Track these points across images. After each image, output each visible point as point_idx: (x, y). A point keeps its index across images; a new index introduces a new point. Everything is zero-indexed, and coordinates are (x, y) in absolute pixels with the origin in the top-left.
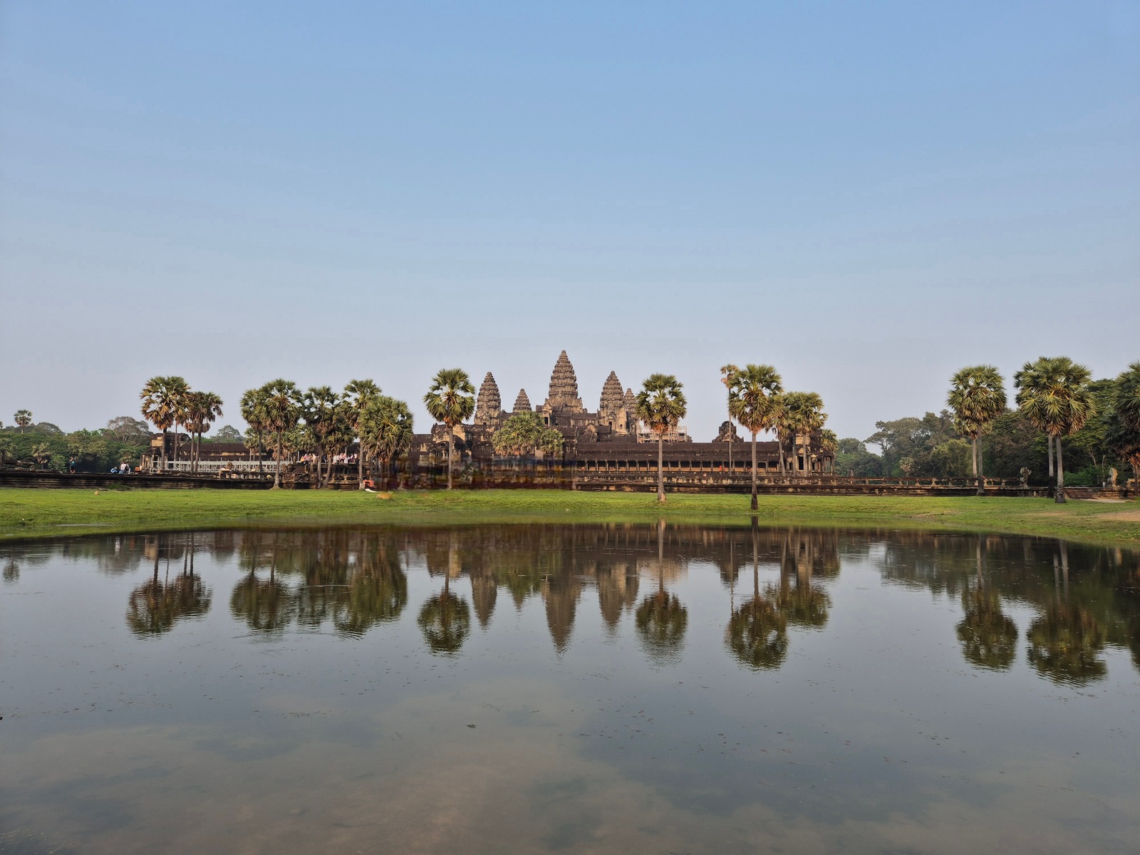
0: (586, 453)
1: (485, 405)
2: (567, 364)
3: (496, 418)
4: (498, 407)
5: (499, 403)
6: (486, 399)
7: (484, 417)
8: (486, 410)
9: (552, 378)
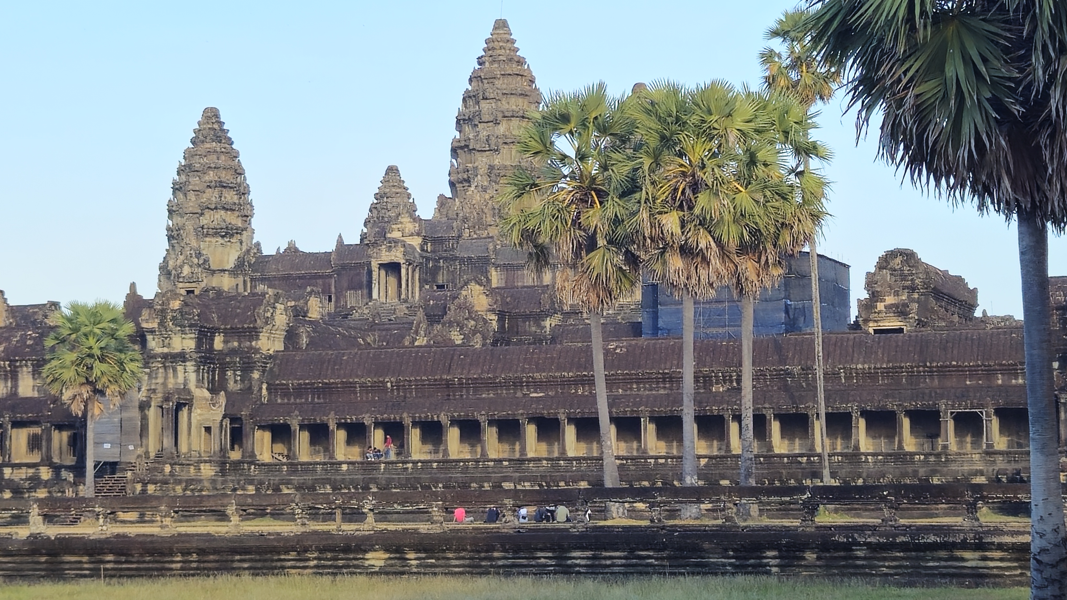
0: (300, 391)
1: (190, 227)
2: (515, 68)
3: (234, 272)
4: (239, 231)
5: (247, 217)
6: (192, 203)
7: (186, 270)
8: (194, 244)
9: (461, 122)
